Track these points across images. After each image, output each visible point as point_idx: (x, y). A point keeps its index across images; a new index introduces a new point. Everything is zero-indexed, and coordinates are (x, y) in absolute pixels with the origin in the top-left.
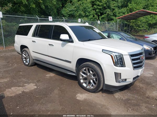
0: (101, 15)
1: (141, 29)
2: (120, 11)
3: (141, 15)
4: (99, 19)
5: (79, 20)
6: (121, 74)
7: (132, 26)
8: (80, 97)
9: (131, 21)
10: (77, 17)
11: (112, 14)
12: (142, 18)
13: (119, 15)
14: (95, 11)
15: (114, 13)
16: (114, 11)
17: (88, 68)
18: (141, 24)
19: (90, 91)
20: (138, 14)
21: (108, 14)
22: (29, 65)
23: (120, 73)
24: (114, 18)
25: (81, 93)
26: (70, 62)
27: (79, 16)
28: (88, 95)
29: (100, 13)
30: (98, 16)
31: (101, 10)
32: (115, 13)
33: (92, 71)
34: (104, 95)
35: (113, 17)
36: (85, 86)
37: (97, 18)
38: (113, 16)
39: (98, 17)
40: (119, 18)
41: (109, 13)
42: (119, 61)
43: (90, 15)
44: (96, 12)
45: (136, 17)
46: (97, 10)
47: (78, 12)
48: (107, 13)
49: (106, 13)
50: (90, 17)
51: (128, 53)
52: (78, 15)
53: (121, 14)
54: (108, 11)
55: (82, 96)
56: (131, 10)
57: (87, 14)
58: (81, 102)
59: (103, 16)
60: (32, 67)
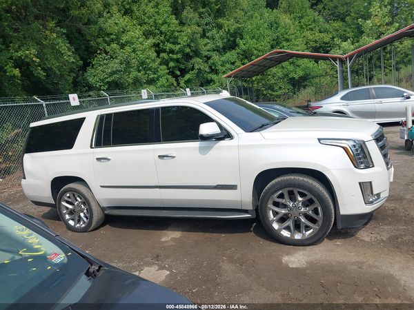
0: (183, 74)
1: (278, 93)
2: (223, 59)
3: (273, 62)
4: (178, 84)
5: (144, 93)
6: (373, 183)
7: (258, 91)
8: (294, 262)
9: (254, 78)
10: (130, 88)
11: (207, 69)
12: (274, 70)
13: (224, 69)
14: (167, 65)
15: (210, 67)
16: (211, 61)
17: (291, 189)
18: (276, 84)
19: (306, 243)
20: (268, 61)
21: (199, 69)
22: (91, 229)
23: (371, 182)
24: (214, 77)
25: (288, 254)
26: (233, 187)
27: (134, 84)
28: (306, 253)
29: (181, 70)
30: (176, 77)
31: (180, 63)
32: (215, 66)
33: (302, 195)
34: (339, 242)
35: (210, 75)
36: (289, 236)
37: (175, 84)
38: (210, 73)
39: (177, 80)
40: (229, 77)
41: (202, 68)
42: (360, 156)
43: (158, 79)
44: (168, 69)
45: (262, 69)
46: (172, 64)
47: (130, 73)
48: (197, 67)
49: (193, 69)
50: (159, 84)
51: (372, 136)
52: (131, 81)
53: (228, 66)
54: (198, 63)
55: (296, 259)
56: (246, 55)
57: (152, 76)
58: (307, 271)
59: (187, 77)
60: (102, 231)
